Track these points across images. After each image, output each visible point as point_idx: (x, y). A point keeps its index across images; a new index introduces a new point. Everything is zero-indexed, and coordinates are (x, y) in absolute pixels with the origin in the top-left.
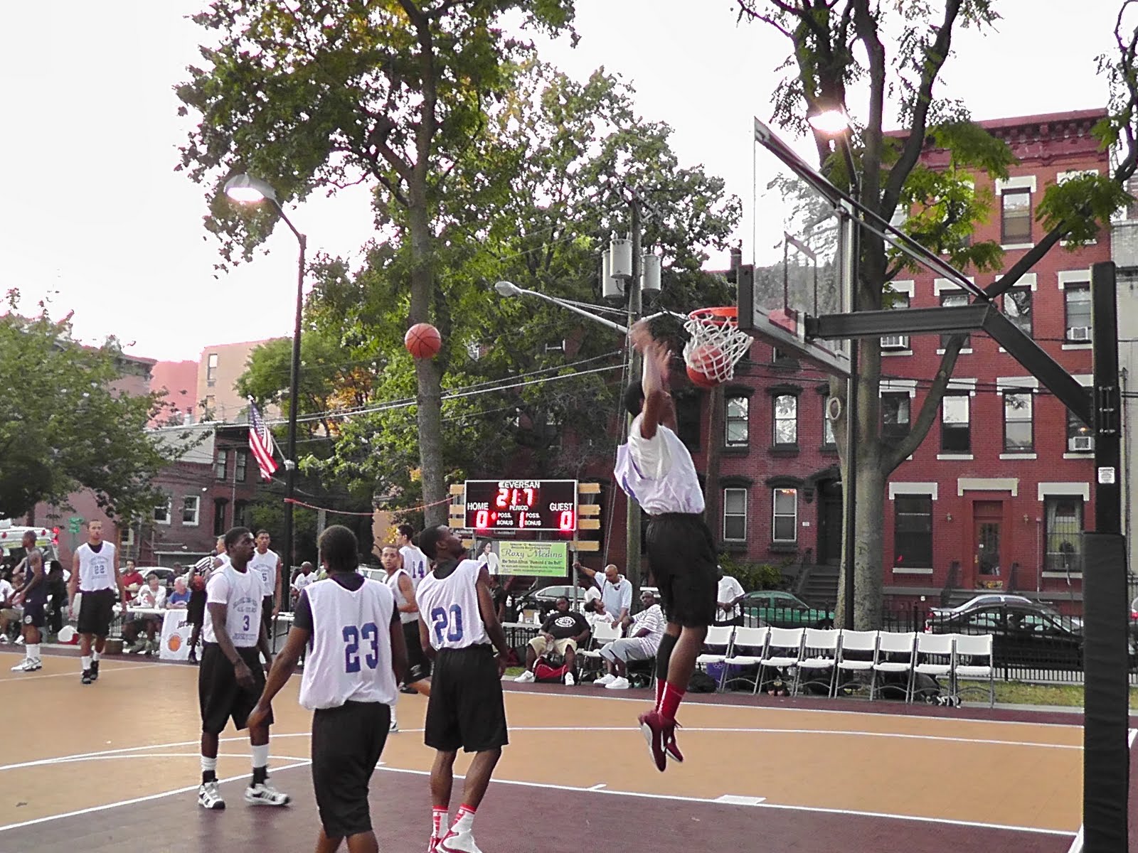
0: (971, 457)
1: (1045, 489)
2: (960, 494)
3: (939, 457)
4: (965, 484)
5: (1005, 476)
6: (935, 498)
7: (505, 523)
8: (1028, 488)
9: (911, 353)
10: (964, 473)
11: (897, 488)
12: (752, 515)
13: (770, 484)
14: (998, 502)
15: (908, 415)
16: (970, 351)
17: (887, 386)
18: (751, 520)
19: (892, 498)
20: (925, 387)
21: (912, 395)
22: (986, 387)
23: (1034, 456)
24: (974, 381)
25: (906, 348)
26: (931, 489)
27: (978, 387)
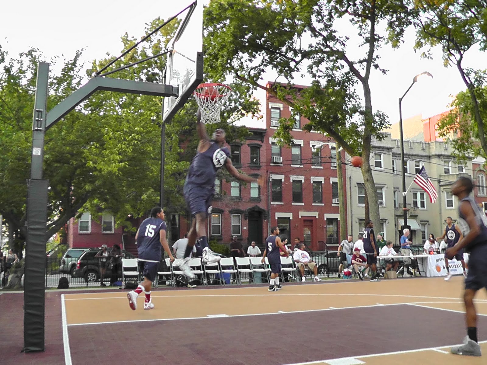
0: (303, 204)
1: (327, 216)
2: (300, 217)
3: (293, 204)
4: (302, 214)
5: (314, 211)
6: (291, 218)
8: (321, 216)
9: (282, 165)
10: (301, 210)
11: (278, 215)
12: (223, 225)
13: (231, 212)
14: (312, 220)
15: (281, 188)
16: (302, 166)
17: (274, 177)
18: (223, 227)
19: (276, 218)
20: (287, 178)
21: (283, 181)
22: (307, 180)
23: (323, 205)
24: (303, 177)
25: (281, 163)
26: (290, 215)
27: (305, 179)
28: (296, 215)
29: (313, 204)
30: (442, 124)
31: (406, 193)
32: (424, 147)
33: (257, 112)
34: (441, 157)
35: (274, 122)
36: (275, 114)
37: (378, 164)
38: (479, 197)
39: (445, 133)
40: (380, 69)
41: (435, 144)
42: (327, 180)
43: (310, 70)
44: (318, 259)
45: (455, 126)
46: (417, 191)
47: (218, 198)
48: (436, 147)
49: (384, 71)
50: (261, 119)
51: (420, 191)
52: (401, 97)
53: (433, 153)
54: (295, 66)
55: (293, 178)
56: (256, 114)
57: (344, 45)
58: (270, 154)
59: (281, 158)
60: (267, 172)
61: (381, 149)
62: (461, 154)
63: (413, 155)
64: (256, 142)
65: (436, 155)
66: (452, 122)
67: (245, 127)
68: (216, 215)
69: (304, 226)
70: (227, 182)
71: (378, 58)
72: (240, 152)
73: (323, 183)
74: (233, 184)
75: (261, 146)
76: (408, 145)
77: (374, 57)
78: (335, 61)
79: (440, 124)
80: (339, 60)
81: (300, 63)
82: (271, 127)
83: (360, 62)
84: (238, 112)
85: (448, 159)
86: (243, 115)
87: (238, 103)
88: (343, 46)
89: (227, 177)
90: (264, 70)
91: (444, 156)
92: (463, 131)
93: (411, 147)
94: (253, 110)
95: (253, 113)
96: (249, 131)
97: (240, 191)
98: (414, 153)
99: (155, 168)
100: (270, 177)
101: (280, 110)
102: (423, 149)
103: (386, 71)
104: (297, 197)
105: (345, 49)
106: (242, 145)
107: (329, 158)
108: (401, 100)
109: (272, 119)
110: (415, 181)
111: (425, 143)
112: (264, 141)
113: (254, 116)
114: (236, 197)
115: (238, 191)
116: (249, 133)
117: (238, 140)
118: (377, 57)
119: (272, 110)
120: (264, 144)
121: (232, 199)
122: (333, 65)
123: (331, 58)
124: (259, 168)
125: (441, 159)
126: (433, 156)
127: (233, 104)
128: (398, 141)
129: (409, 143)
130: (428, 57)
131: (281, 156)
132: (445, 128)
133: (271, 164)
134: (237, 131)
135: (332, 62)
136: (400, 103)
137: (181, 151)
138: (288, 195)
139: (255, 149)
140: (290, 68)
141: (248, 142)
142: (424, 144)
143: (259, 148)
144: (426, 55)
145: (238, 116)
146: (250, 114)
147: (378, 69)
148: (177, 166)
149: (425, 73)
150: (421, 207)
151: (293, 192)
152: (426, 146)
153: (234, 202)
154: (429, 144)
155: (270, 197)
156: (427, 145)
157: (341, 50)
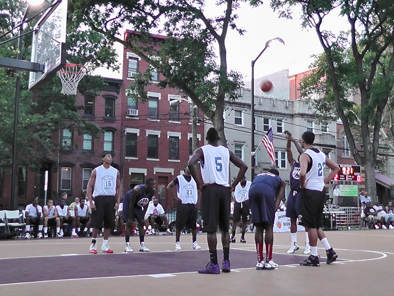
0: (159, 160)
2: (155, 173)
3: (147, 159)
4: (157, 170)
5: (170, 168)
6: (146, 174)
7: (342, 178)
8: (177, 172)
9: (138, 118)
10: (156, 166)
11: (132, 170)
12: (73, 179)
13: (82, 166)
14: (167, 177)
15: (136, 143)
16: (159, 121)
17: (129, 130)
18: (73, 181)
19: (130, 174)
20: (143, 132)
21: (138, 135)
22: (164, 135)
23: (179, 161)
24: (160, 132)
25: (137, 117)
26: (144, 171)
27: (161, 134)
28: (150, 171)
29: (169, 160)
30: (305, 84)
31: (254, 153)
32: (287, 105)
33: (113, 62)
34: (305, 116)
35: (131, 73)
36: (133, 64)
37: (238, 121)
38: (343, 158)
39: (307, 93)
40: (237, 29)
41: (299, 103)
42: (184, 135)
43: (167, 27)
44: (171, 216)
45: (318, 86)
46: (278, 151)
47: (69, 151)
48: (300, 106)
49: (241, 32)
50: (117, 69)
51: (281, 151)
52: (254, 60)
53: (297, 112)
54: (153, 22)
55: (149, 132)
56: (112, 65)
57: (202, 4)
58: (126, 107)
59: (137, 111)
60: (122, 125)
61: (242, 106)
62: (322, 115)
63: (275, 113)
64: (111, 93)
65: (299, 114)
66: (315, 82)
67: (99, 77)
68: (67, 169)
69: (159, 183)
70: (79, 134)
71: (236, 18)
72: (94, 103)
73: (180, 138)
74: (86, 137)
75: (117, 97)
76: (271, 103)
77: (232, 16)
78: (192, 20)
79: (302, 84)
80: (196, 19)
81: (158, 19)
82: (128, 79)
83: (218, 20)
84: (92, 62)
85: (311, 119)
86: (98, 65)
87: (94, 52)
88: (200, 5)
89: (79, 130)
90: (121, 25)
91: (307, 115)
92: (325, 92)
93: (273, 104)
94: (109, 60)
95: (109, 64)
96: (104, 82)
97: (93, 144)
98: (277, 111)
99: (8, 121)
100: (124, 131)
101: (138, 61)
102: (286, 108)
103: (243, 31)
104: (153, 153)
105: (202, 8)
106: (96, 95)
107: (185, 114)
108: (253, 63)
109: (129, 69)
110: (263, 141)
111: (289, 102)
112: (120, 93)
113: (110, 66)
114: (88, 151)
115: (91, 144)
116: (104, 83)
117: (92, 91)
118: (235, 16)
119: (129, 60)
120: (120, 96)
121: (85, 152)
122: (190, 23)
123: (188, 17)
124: (113, 121)
125: (304, 119)
126: (295, 114)
127: (88, 53)
128: (260, 98)
129: (272, 100)
130: (287, 16)
131: (137, 109)
132: (307, 88)
133: (127, 117)
134: (92, 82)
135: (189, 20)
136: (253, 66)
137: (34, 104)
138: (143, 150)
139: (110, 100)
140: (147, 23)
141: (103, 93)
142: (287, 103)
143: (114, 100)
144: (285, 14)
145: (93, 66)
146: (106, 65)
147: (235, 28)
148: (31, 119)
149: (278, 38)
150: (282, 166)
151: (148, 147)
152: (289, 104)
153: (86, 156)
154: (292, 102)
155: (124, 152)
156: (291, 103)
157: (199, 9)
